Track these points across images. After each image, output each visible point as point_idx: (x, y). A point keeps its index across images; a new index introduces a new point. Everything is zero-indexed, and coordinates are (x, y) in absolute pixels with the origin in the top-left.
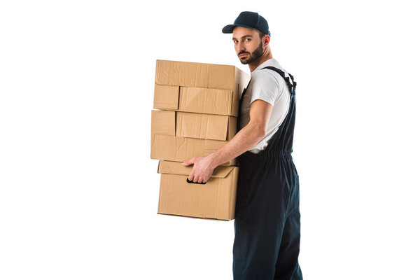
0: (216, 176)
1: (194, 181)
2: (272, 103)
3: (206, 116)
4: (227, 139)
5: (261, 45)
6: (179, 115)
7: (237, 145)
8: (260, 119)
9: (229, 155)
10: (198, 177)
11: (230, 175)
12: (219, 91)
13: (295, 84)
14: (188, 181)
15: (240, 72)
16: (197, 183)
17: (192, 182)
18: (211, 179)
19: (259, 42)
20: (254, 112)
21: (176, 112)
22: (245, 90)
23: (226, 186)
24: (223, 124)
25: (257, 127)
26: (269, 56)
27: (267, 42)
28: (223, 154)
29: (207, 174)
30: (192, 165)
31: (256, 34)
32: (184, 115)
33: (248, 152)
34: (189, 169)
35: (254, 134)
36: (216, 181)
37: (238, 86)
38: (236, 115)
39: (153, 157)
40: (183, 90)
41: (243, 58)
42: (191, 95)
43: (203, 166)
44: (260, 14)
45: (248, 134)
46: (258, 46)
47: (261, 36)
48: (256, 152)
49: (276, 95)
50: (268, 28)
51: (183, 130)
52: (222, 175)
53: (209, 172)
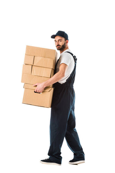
0: (45, 91)
1: (37, 92)
2: (68, 65)
3: (43, 68)
4: (50, 77)
5: (65, 43)
6: (33, 66)
7: (54, 79)
8: (63, 70)
9: (51, 83)
10: (38, 90)
11: (51, 91)
12: (49, 59)
13: (76, 59)
14: (35, 92)
15: (57, 53)
16: (38, 93)
17: (36, 92)
18: (43, 92)
19: (64, 42)
20: (61, 68)
21: (32, 65)
22: (58, 60)
23: (49, 95)
24: (49, 71)
26: (67, 48)
27: (67, 42)
28: (48, 82)
30: (36, 86)
31: (63, 39)
32: (35, 67)
33: (58, 82)
34: (35, 87)
35: (60, 76)
36: (45, 93)
37: (56, 58)
38: (54, 69)
39: (22, 82)
40: (36, 58)
41: (58, 48)
42: (38, 60)
43: (40, 87)
44: (65, 32)
45: (58, 75)
46: (64, 44)
47: (65, 40)
48: (62, 83)
49: (70, 62)
50: (68, 37)
51: (34, 72)
52: (48, 90)
53: (42, 89)
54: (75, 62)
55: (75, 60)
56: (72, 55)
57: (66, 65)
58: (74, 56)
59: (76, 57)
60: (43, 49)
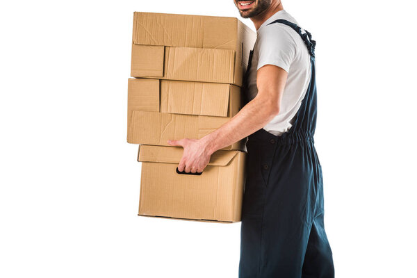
0: (215, 164)
3: (200, 85)
4: (228, 115)
6: (163, 83)
10: (191, 166)
11: (234, 160)
12: (217, 52)
13: (314, 43)
14: (178, 171)
15: (244, 27)
16: (190, 173)
17: (184, 172)
18: (208, 168)
20: (262, 81)
21: (160, 80)
22: (252, 53)
24: (223, 95)
25: (269, 102)
28: (223, 136)
29: (202, 162)
30: (181, 148)
32: (171, 84)
35: (263, 111)
36: (215, 171)
37: (242, 46)
38: (239, 84)
39: (130, 140)
40: (170, 52)
41: (244, 10)
42: (179, 58)
51: (170, 105)
52: (223, 162)
53: (204, 160)
54: (312, 55)
55: (310, 45)
56: (297, 29)
57: (279, 70)
58: (303, 32)
59: (310, 36)
60: (193, 17)
